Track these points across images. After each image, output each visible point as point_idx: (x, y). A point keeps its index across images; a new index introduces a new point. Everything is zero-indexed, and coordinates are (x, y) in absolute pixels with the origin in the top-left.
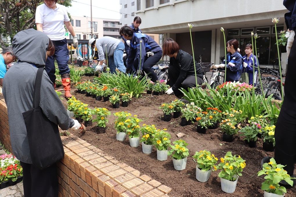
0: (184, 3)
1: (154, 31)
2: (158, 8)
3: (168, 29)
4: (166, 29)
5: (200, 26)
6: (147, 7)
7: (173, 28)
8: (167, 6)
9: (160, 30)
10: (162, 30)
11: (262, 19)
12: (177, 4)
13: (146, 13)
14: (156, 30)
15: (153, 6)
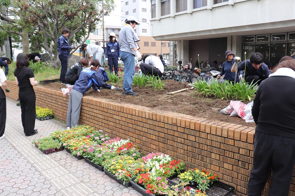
0: (202, 11)
1: (169, 38)
2: (174, 16)
3: (185, 36)
4: (182, 36)
5: (219, 33)
6: (162, 15)
7: (190, 35)
8: (184, 14)
9: (176, 37)
10: (178, 37)
11: (282, 27)
12: (195, 13)
13: (162, 21)
14: (172, 37)
15: (170, 14)
